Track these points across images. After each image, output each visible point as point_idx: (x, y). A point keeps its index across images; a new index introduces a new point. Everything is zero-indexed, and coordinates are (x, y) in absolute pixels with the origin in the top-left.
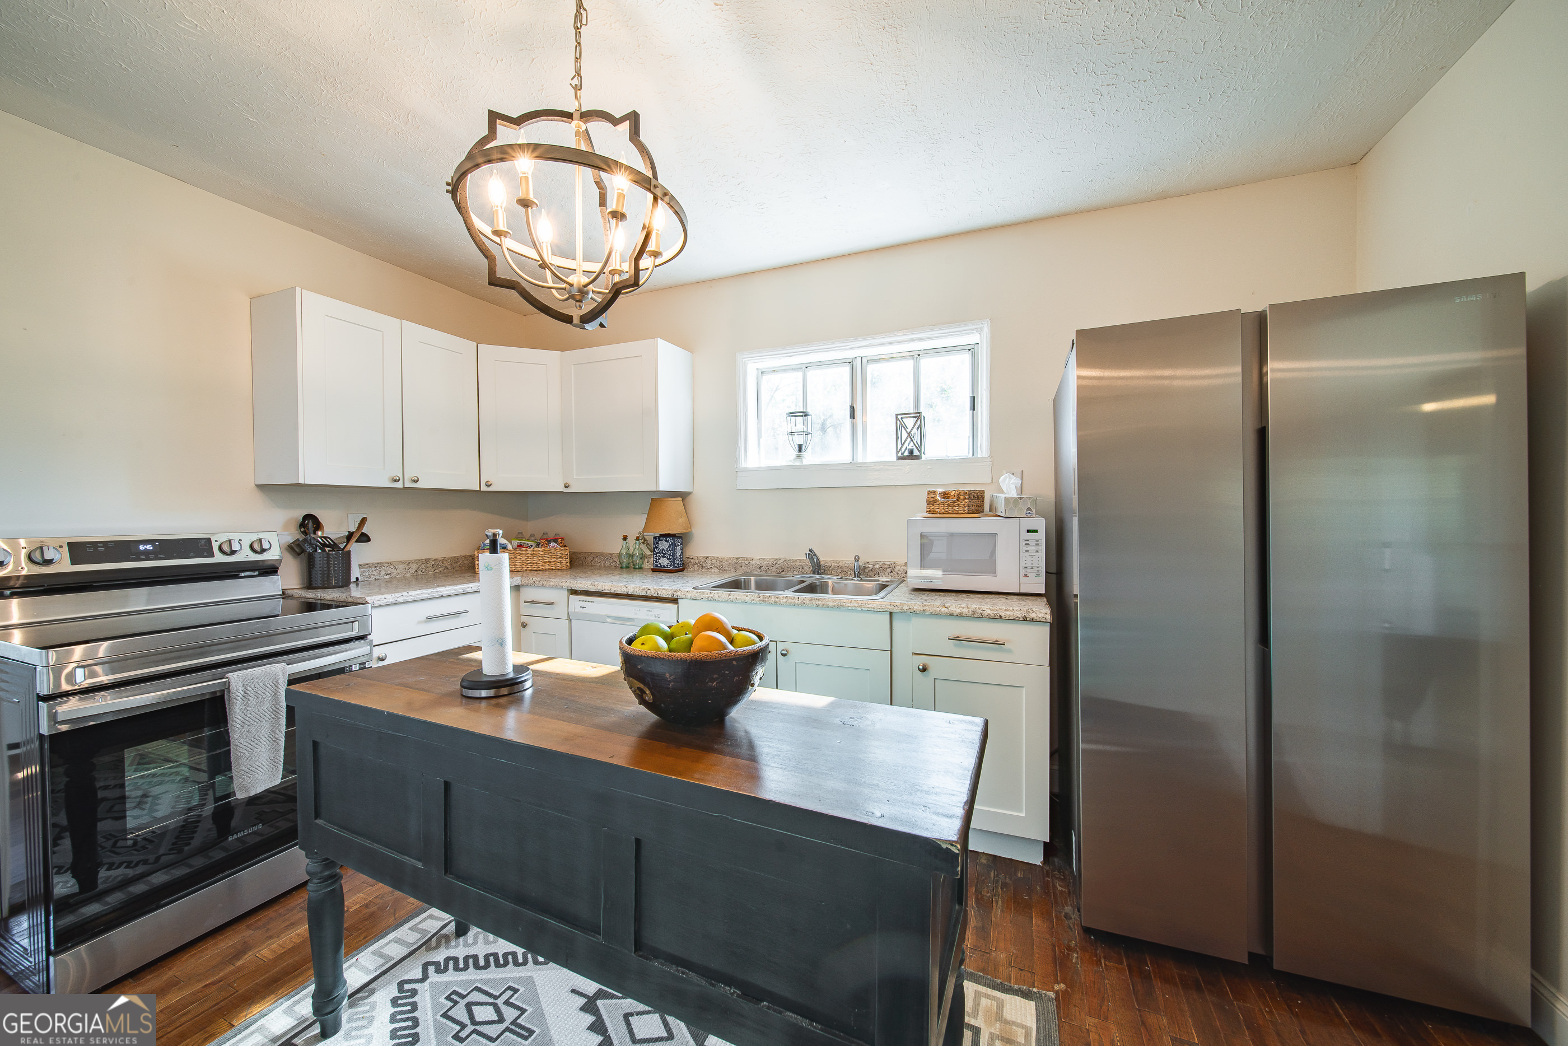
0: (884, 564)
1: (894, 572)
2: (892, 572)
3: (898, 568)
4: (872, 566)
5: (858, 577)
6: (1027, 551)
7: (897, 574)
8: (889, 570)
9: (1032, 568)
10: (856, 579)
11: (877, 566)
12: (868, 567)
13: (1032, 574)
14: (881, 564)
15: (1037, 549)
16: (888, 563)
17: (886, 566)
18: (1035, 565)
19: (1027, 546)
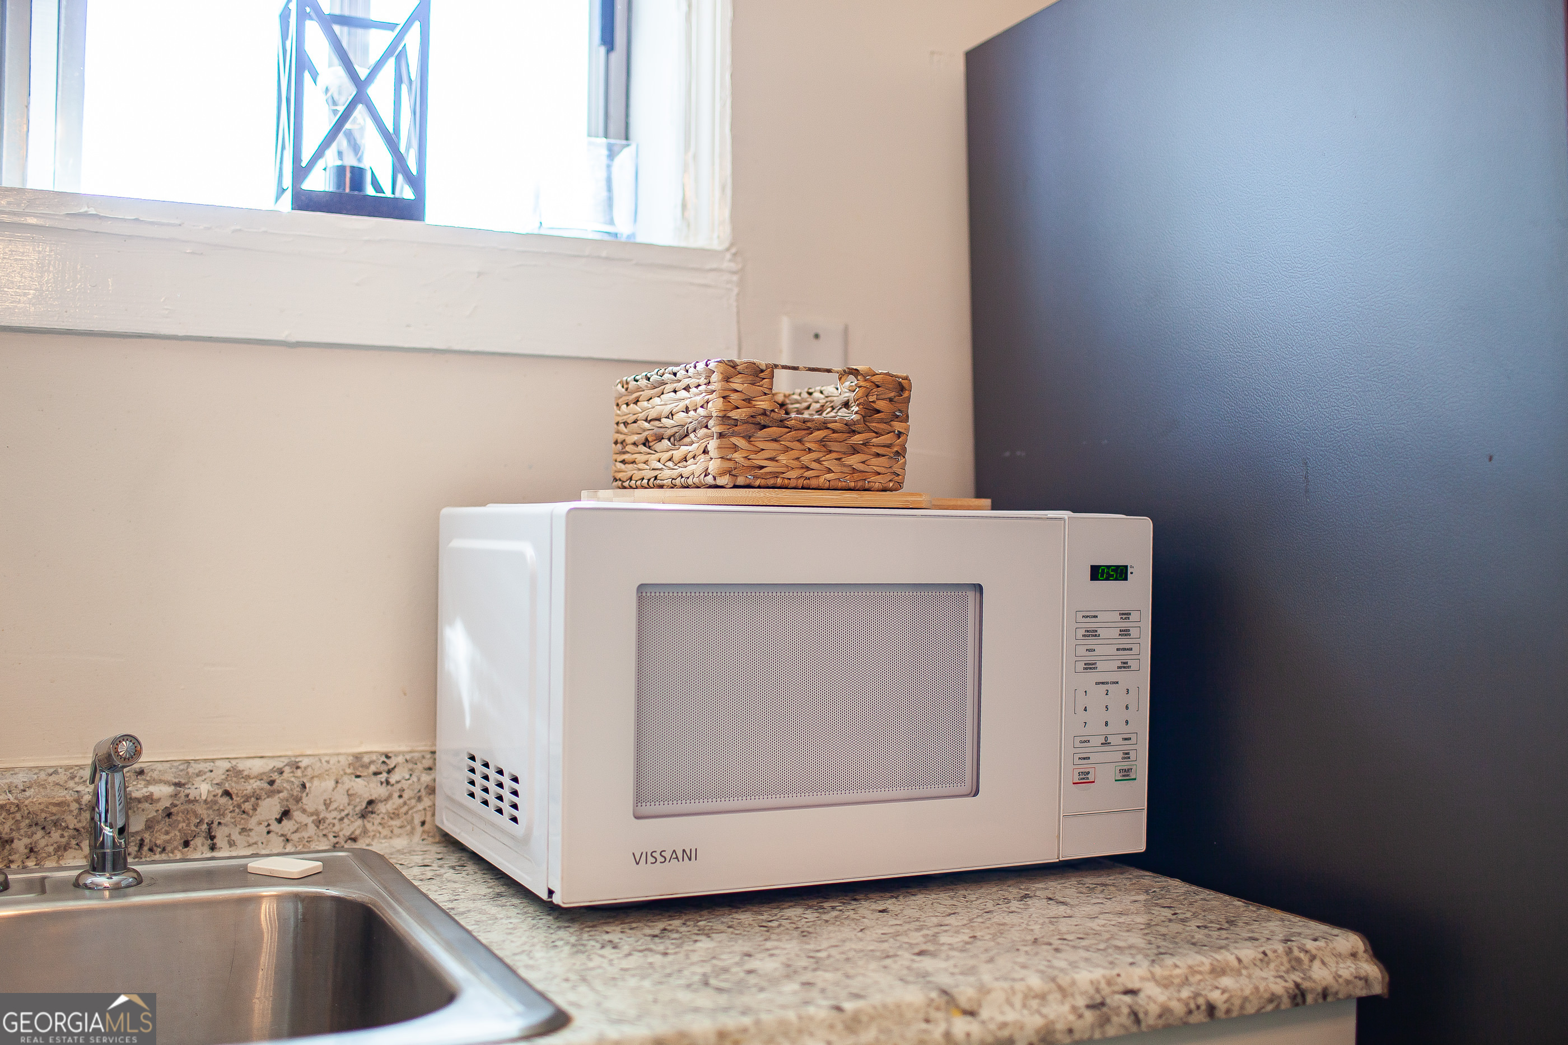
0: (235, 773)
1: (297, 815)
2: (286, 814)
3: (320, 789)
4: (169, 790)
5: (119, 864)
6: (1090, 666)
7: (318, 823)
8: (270, 807)
9: (1106, 743)
10: (103, 880)
11: (203, 789)
12: (150, 799)
13: (1105, 774)
14: (219, 775)
15: (1124, 656)
16: (257, 766)
17: (255, 784)
18: (1117, 726)
19: (1091, 642)
